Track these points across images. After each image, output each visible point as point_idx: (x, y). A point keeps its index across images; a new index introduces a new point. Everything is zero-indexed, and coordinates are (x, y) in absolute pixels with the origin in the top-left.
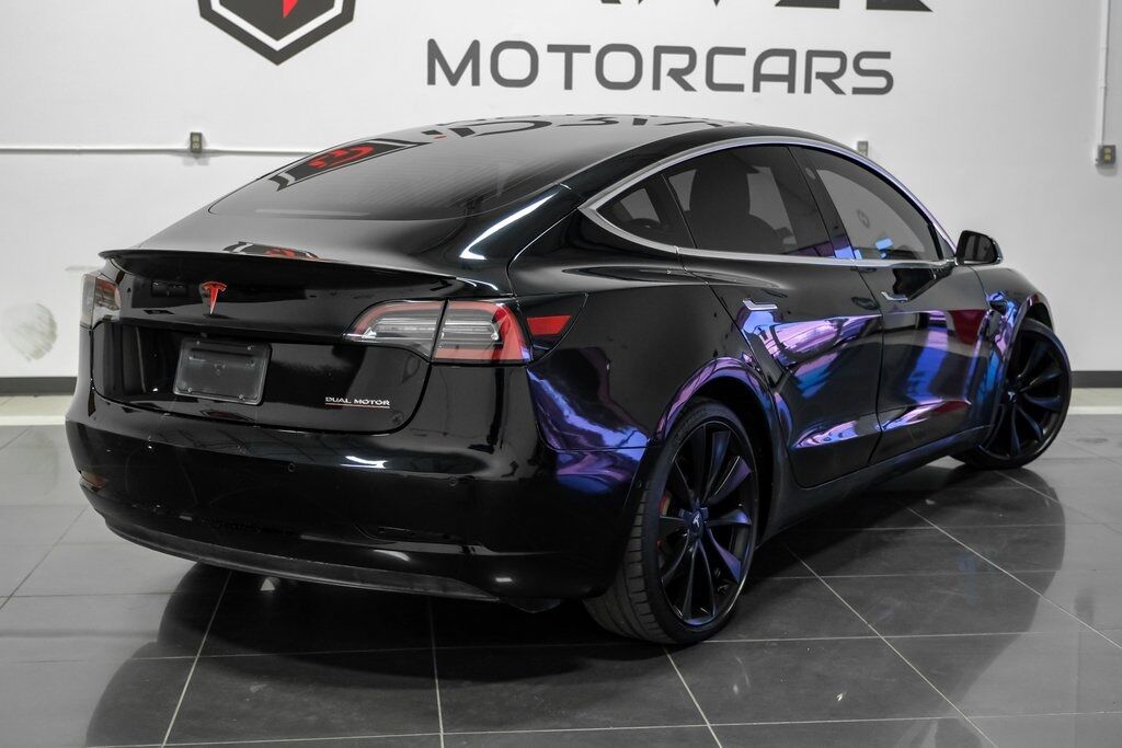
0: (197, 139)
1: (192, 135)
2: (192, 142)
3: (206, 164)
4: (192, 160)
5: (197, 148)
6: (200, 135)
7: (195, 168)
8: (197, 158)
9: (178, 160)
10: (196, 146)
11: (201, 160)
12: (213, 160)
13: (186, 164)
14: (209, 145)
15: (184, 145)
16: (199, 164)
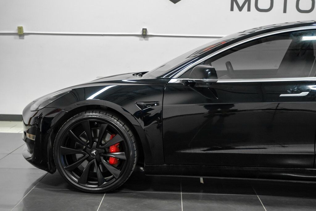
0: (145, 31)
1: (143, 29)
2: (143, 32)
3: (147, 40)
4: (143, 38)
5: (144, 35)
6: (146, 29)
7: (144, 41)
8: (144, 38)
9: (138, 38)
10: (144, 33)
11: (146, 38)
12: (150, 38)
13: (140, 40)
14: (149, 33)
15: (140, 33)
16: (145, 40)
